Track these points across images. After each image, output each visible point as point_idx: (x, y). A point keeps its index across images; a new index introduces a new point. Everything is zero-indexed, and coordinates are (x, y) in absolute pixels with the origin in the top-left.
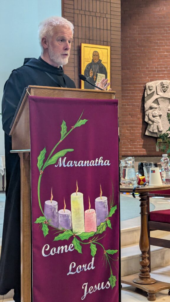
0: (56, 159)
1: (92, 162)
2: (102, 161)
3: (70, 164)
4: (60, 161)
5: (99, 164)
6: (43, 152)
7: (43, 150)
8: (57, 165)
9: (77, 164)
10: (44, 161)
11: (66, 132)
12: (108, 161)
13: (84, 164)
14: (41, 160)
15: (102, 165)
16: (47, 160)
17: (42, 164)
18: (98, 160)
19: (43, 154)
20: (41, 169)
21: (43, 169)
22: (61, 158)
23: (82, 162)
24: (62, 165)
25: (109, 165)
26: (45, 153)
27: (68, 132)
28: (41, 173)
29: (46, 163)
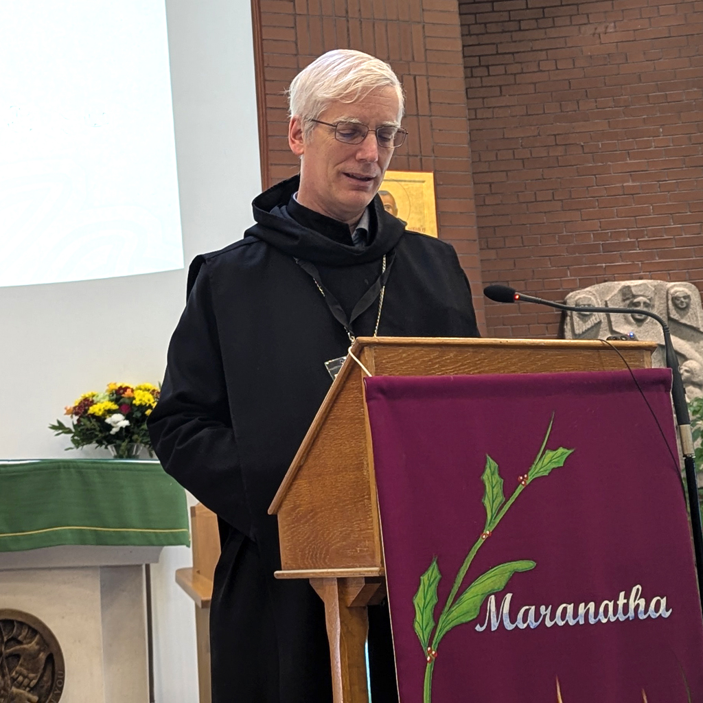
0: (478, 601)
1: (606, 607)
2: (642, 602)
3: (528, 619)
4: (493, 609)
5: (631, 614)
6: (430, 577)
7: (429, 572)
8: (481, 626)
9: (552, 617)
10: (437, 613)
11: (501, 498)
12: (663, 602)
13: (575, 615)
14: (425, 607)
15: (642, 617)
16: (446, 609)
17: (432, 624)
18: (627, 597)
19: (430, 586)
20: (430, 645)
21: (434, 642)
22: (493, 597)
23: (570, 608)
24: (501, 624)
25: (667, 614)
26: (437, 579)
27: (507, 500)
28: (429, 659)
29: (443, 618)
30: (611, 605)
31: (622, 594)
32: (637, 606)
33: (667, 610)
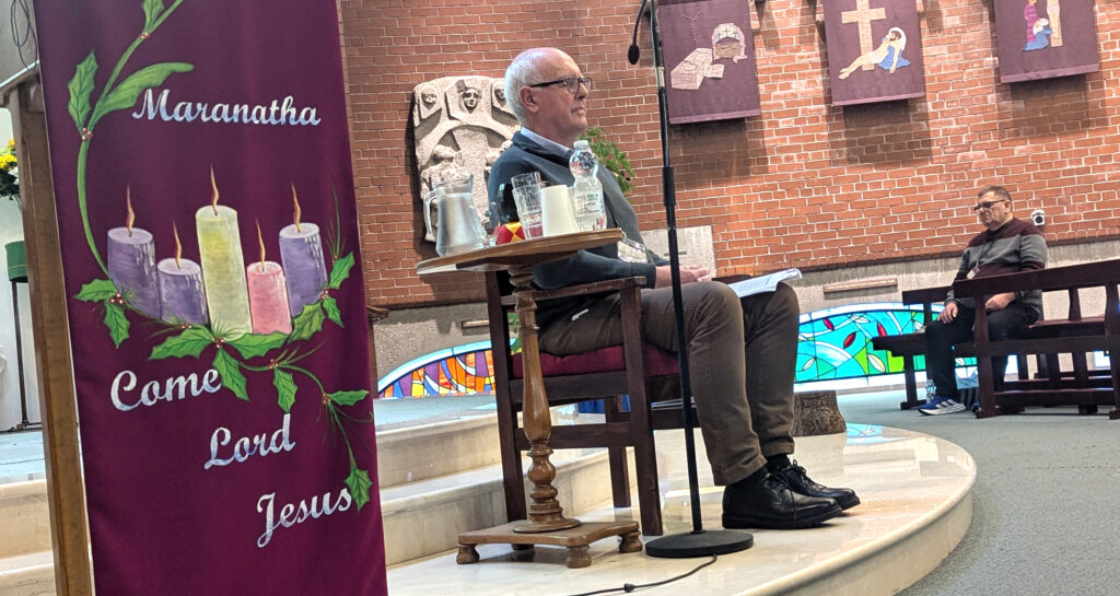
0: (136, 93)
1: (259, 111)
2: (293, 111)
3: (185, 113)
4: (150, 100)
5: (283, 120)
6: (86, 69)
7: (87, 61)
8: (139, 113)
9: (209, 113)
10: (94, 98)
11: (160, 6)
12: (313, 112)
13: (230, 114)
14: (81, 92)
15: (293, 123)
16: (104, 95)
17: (88, 108)
18: (280, 105)
19: (86, 74)
20: (86, 125)
21: (90, 123)
22: (150, 91)
23: (226, 108)
24: (158, 115)
25: (317, 123)
26: (94, 70)
27: (166, 9)
28: (84, 138)
29: (99, 103)
30: (263, 110)
31: (275, 103)
32: (288, 115)
33: (317, 119)
